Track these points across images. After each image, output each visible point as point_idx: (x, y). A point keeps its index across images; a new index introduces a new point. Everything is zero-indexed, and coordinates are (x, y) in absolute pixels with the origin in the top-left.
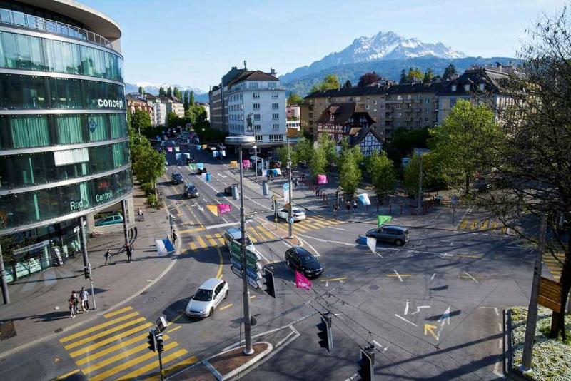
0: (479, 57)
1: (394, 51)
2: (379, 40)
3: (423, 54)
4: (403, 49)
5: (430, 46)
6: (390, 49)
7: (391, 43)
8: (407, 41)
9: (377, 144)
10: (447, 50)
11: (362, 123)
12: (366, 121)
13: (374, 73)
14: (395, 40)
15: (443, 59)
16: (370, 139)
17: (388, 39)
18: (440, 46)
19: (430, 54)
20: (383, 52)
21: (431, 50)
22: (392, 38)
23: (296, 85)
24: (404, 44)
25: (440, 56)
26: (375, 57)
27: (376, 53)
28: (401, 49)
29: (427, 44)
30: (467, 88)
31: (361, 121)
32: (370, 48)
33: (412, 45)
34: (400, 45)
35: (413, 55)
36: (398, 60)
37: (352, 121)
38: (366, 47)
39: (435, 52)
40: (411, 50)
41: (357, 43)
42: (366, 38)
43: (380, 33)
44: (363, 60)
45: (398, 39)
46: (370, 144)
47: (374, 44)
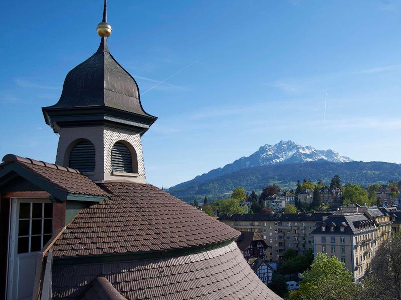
0: (361, 161)
1: (293, 156)
2: (280, 148)
3: (317, 158)
4: (301, 154)
5: (322, 152)
6: (290, 154)
7: (291, 150)
8: (303, 149)
9: (269, 271)
10: (336, 156)
11: (259, 248)
12: (262, 246)
13: (274, 185)
14: (293, 147)
15: (333, 163)
16: (263, 267)
17: (288, 147)
18: (330, 153)
19: (323, 159)
20: (284, 157)
21: (323, 155)
22: (291, 146)
23: (211, 185)
24: (301, 151)
25: (330, 160)
26: (278, 161)
27: (279, 158)
28: (299, 155)
29: (319, 151)
30: (332, 229)
31: (258, 246)
32: (274, 154)
33: (308, 152)
34: (298, 151)
35: (309, 160)
36: (296, 164)
37: (251, 247)
38: (270, 153)
39: (326, 157)
40: (307, 156)
41: (263, 150)
42: (270, 146)
43: (281, 142)
44: (268, 163)
45: (296, 147)
46: (263, 271)
47: (276, 151)
